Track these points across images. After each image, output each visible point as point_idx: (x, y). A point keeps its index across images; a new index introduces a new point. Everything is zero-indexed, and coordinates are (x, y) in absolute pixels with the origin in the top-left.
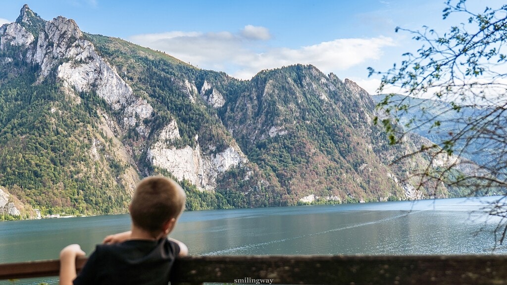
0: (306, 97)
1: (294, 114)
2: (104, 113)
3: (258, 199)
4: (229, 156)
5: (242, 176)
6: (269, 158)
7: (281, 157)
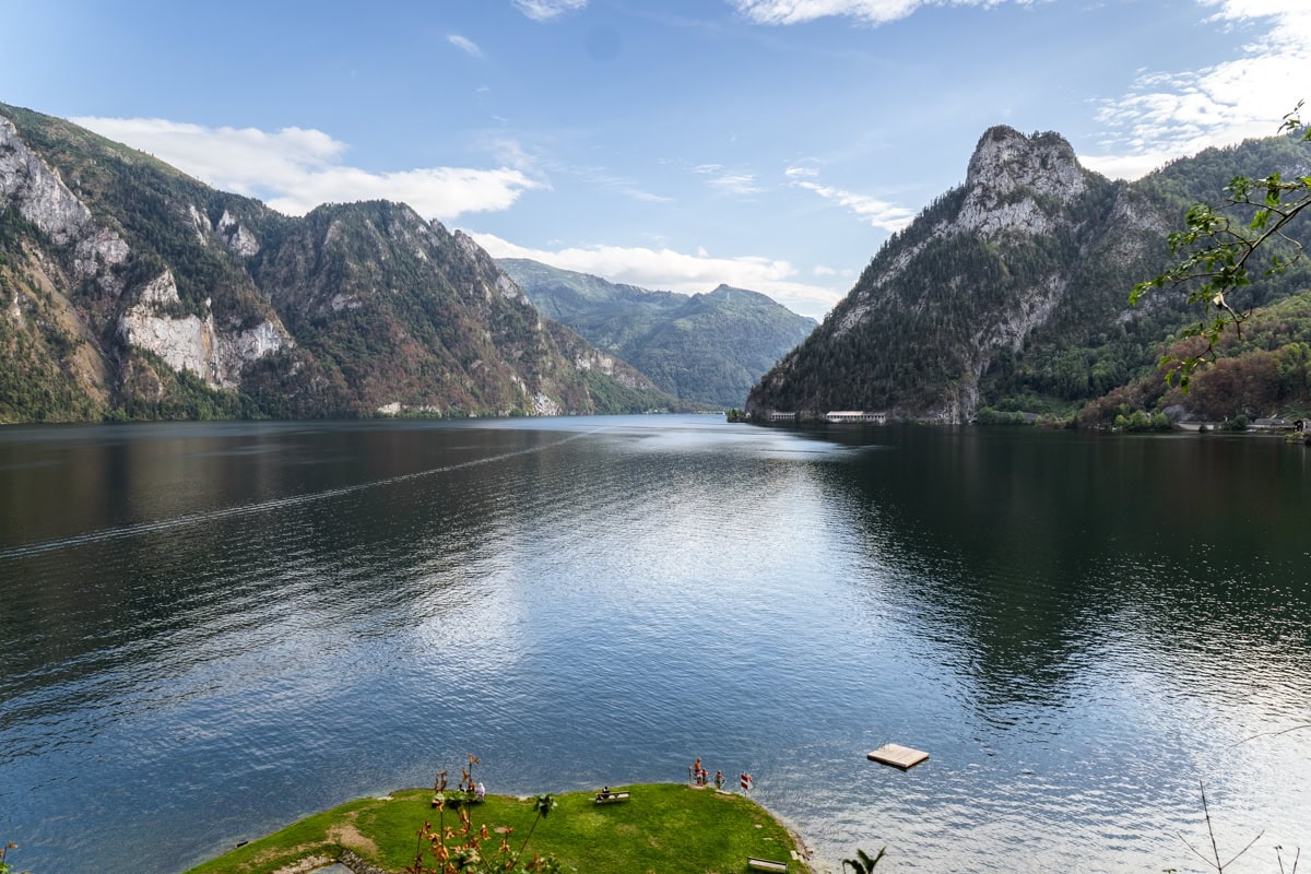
0: (393, 252)
1: (374, 277)
2: (36, 248)
3: (310, 405)
4: (264, 335)
5: (285, 369)
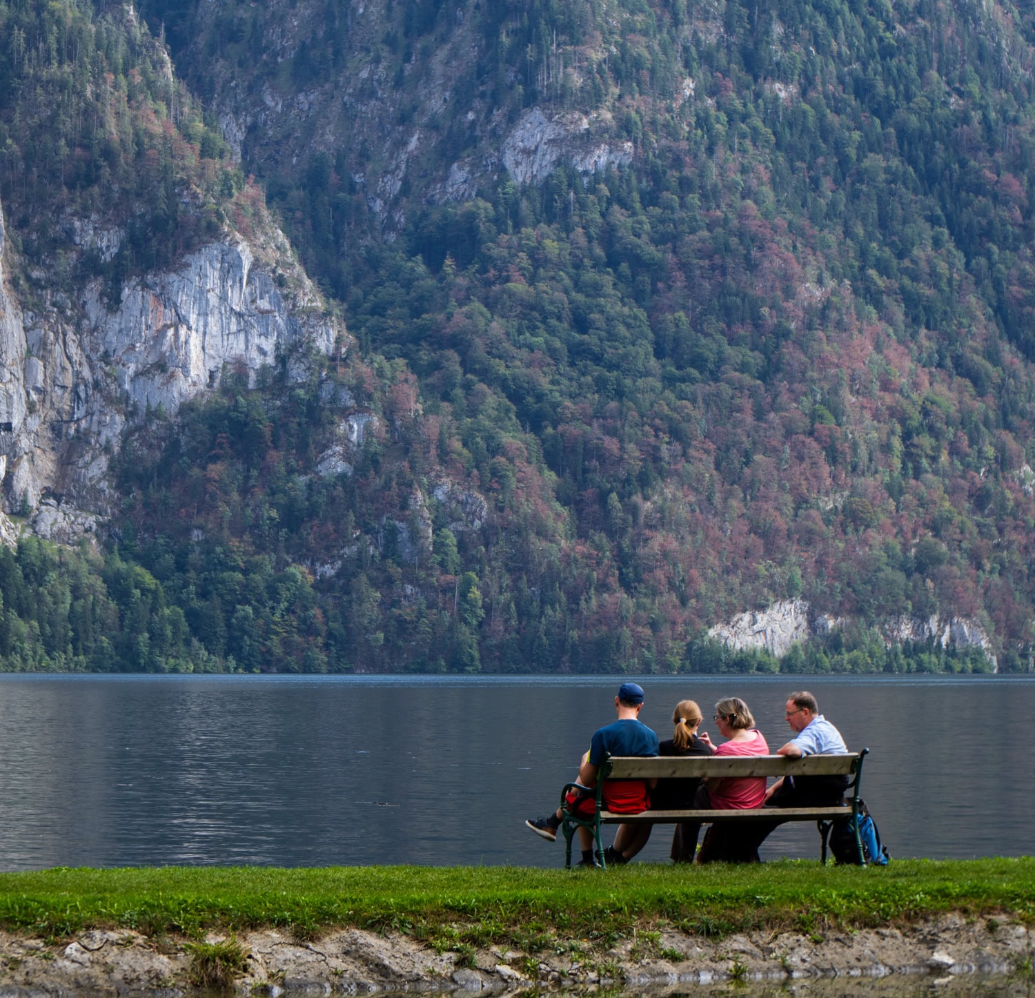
1: (686, 31)
3: (406, 611)
4: (213, 299)
5: (302, 447)
6: (497, 327)
7: (581, 323)
